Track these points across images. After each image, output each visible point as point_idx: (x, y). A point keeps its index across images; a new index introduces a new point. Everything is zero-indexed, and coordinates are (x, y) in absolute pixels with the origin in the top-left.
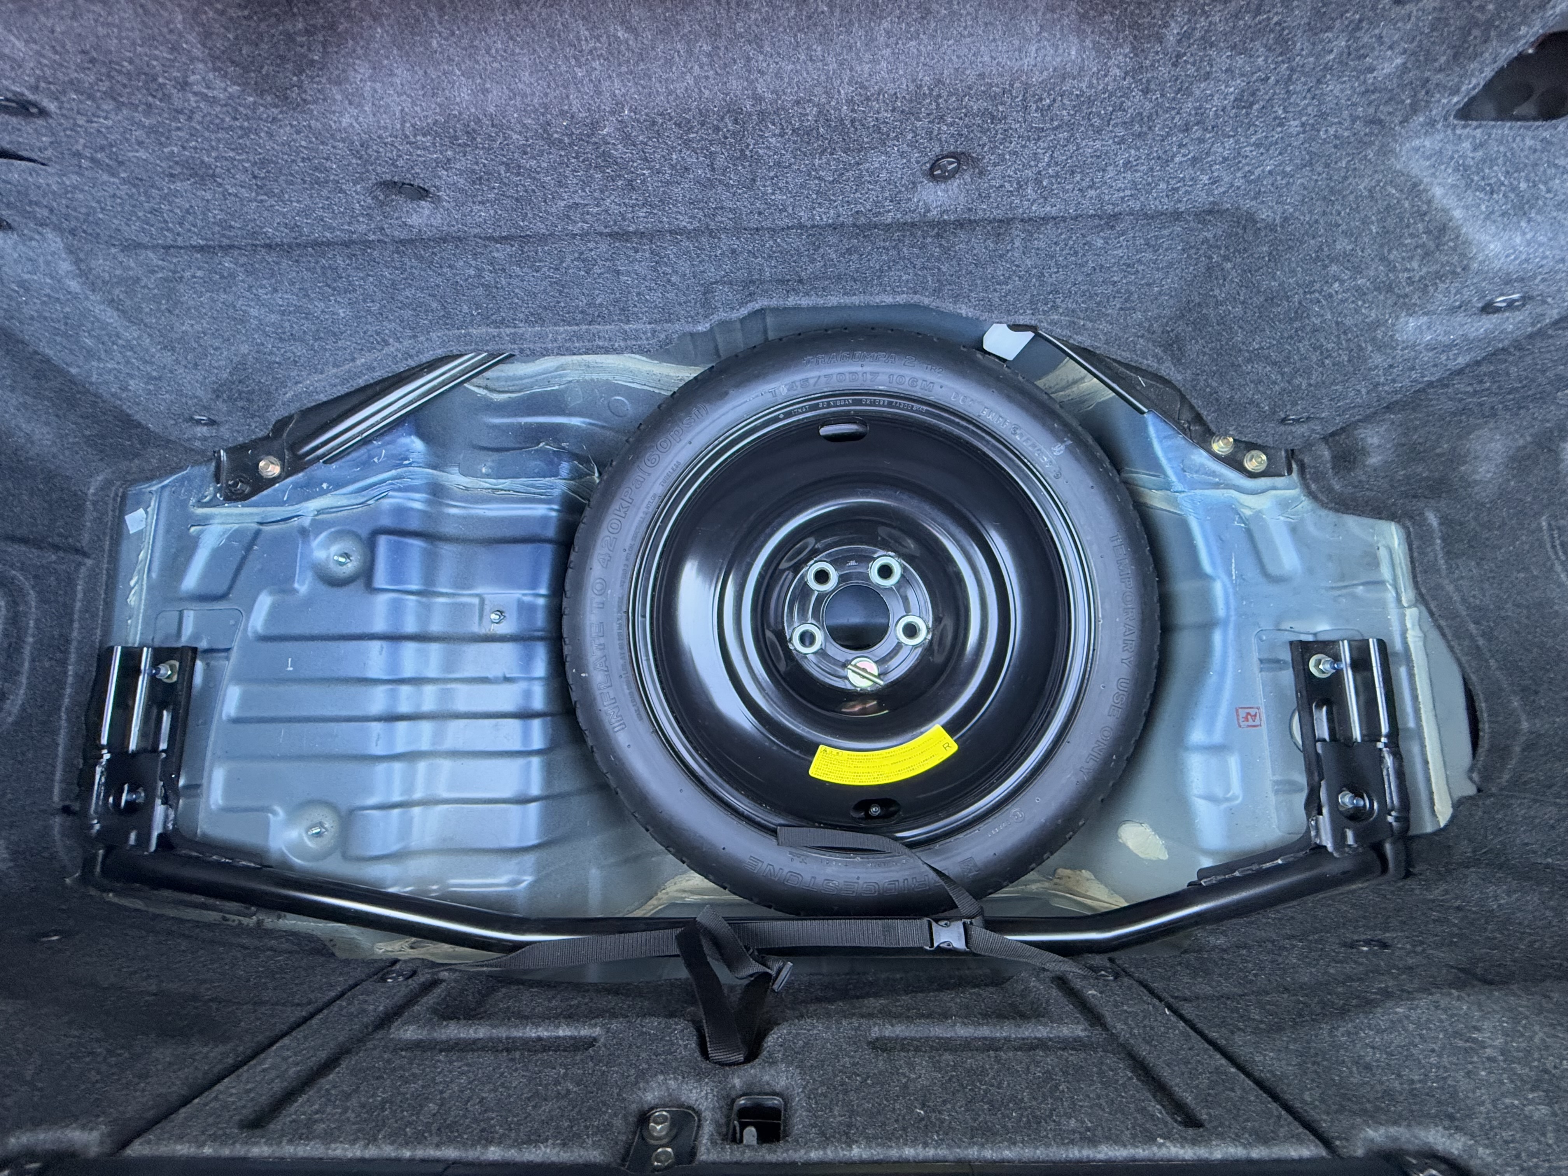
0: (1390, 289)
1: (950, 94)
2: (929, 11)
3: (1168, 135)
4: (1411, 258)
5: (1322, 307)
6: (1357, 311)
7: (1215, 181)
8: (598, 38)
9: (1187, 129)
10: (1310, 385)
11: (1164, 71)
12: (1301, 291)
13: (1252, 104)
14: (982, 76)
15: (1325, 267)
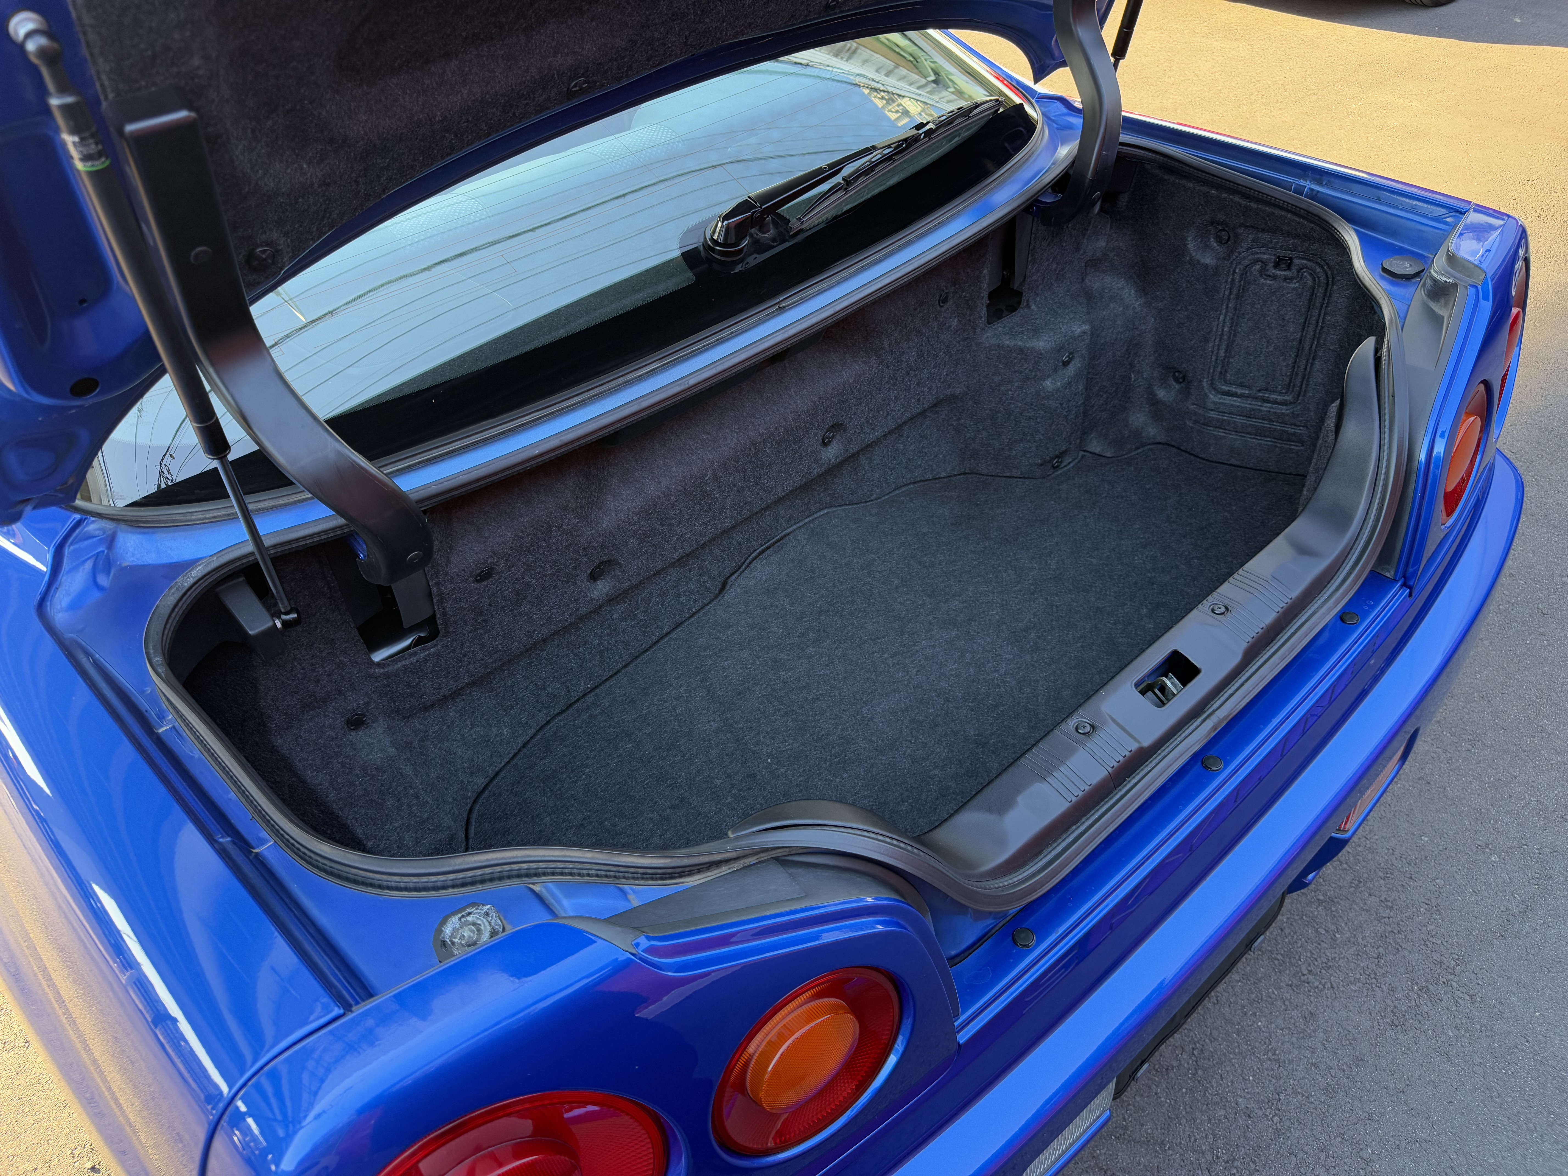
0: (1028, 379)
1: (826, 400)
2: (804, 380)
3: (903, 379)
4: (1023, 365)
5: (1014, 404)
6: (1026, 394)
7: (930, 388)
8: (697, 443)
9: (908, 374)
10: (1043, 435)
11: (890, 358)
12: (1000, 405)
13: (923, 354)
14: (833, 389)
15: (999, 390)
